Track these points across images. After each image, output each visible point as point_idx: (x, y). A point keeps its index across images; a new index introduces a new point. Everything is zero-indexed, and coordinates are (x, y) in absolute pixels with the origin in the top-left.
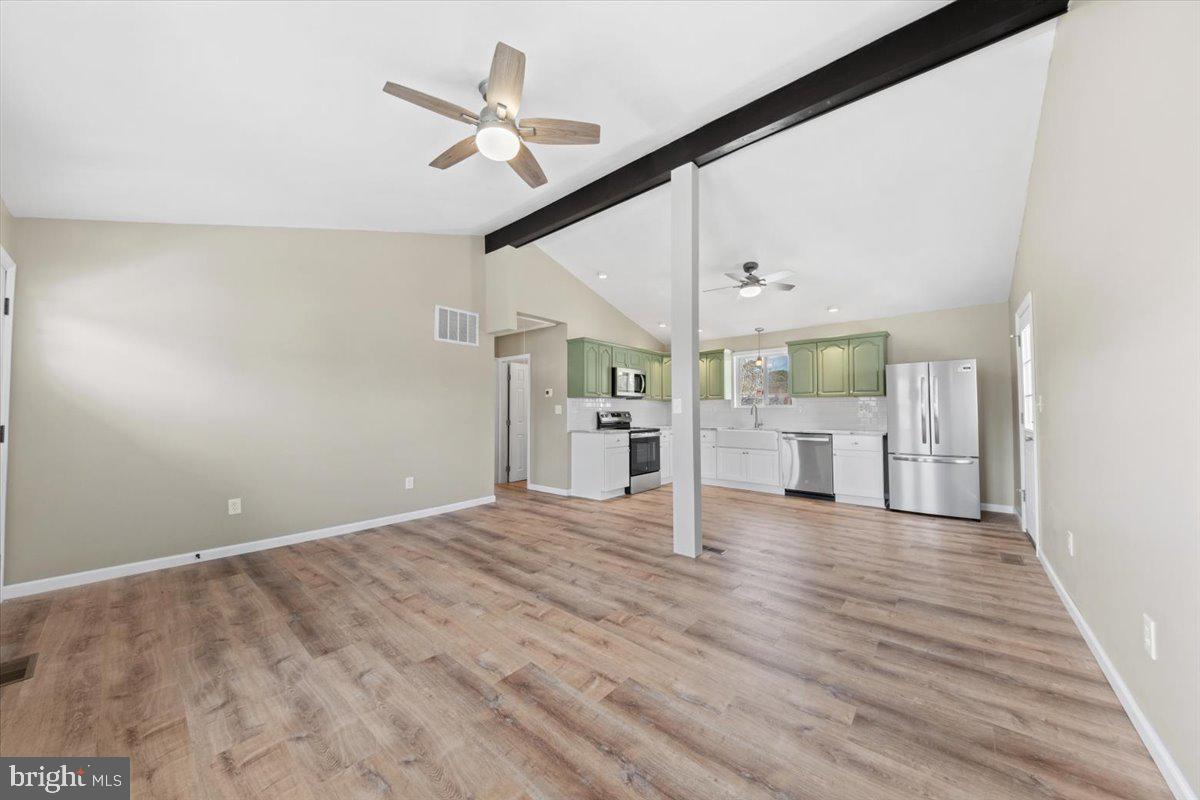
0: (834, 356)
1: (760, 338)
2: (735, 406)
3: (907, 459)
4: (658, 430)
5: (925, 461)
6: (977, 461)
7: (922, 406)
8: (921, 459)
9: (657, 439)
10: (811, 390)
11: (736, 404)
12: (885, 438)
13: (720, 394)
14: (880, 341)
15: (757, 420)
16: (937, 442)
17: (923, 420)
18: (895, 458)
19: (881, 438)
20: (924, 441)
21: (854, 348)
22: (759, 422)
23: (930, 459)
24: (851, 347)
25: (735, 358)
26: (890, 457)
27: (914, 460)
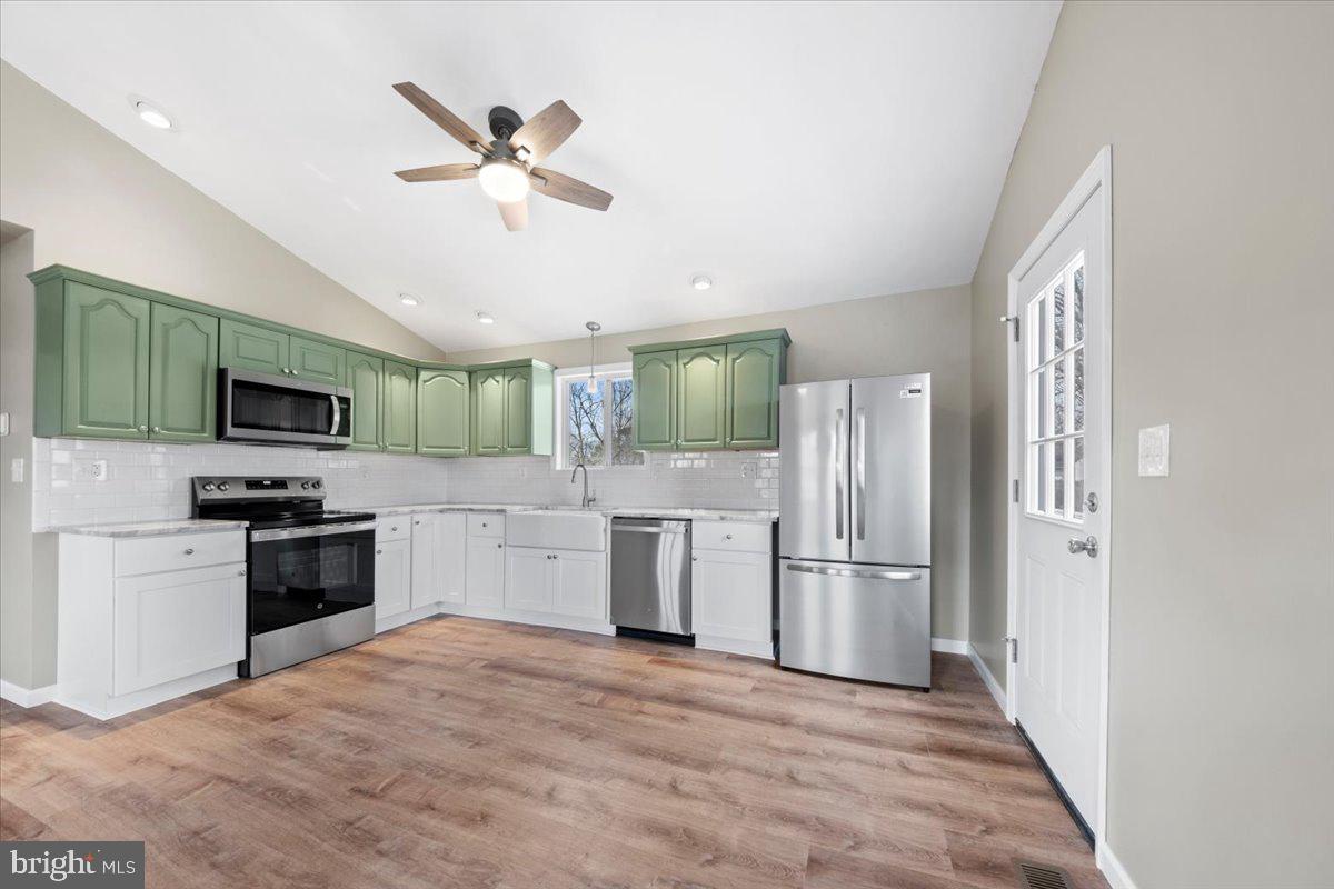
0: (703, 374)
1: (594, 345)
2: (559, 467)
3: (809, 570)
4: (371, 517)
5: (839, 574)
6: (926, 573)
7: (836, 465)
8: (832, 569)
9: (370, 534)
10: (668, 439)
11: (560, 463)
12: (775, 526)
13: (525, 445)
14: (774, 349)
15: (586, 491)
16: (861, 536)
17: (839, 491)
18: (790, 567)
19: (768, 530)
20: (840, 535)
21: (734, 360)
22: (590, 495)
23: (847, 570)
24: (729, 358)
25: (559, 380)
26: (783, 564)
27: (822, 571)
